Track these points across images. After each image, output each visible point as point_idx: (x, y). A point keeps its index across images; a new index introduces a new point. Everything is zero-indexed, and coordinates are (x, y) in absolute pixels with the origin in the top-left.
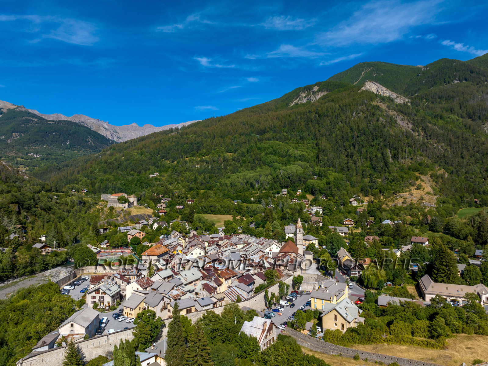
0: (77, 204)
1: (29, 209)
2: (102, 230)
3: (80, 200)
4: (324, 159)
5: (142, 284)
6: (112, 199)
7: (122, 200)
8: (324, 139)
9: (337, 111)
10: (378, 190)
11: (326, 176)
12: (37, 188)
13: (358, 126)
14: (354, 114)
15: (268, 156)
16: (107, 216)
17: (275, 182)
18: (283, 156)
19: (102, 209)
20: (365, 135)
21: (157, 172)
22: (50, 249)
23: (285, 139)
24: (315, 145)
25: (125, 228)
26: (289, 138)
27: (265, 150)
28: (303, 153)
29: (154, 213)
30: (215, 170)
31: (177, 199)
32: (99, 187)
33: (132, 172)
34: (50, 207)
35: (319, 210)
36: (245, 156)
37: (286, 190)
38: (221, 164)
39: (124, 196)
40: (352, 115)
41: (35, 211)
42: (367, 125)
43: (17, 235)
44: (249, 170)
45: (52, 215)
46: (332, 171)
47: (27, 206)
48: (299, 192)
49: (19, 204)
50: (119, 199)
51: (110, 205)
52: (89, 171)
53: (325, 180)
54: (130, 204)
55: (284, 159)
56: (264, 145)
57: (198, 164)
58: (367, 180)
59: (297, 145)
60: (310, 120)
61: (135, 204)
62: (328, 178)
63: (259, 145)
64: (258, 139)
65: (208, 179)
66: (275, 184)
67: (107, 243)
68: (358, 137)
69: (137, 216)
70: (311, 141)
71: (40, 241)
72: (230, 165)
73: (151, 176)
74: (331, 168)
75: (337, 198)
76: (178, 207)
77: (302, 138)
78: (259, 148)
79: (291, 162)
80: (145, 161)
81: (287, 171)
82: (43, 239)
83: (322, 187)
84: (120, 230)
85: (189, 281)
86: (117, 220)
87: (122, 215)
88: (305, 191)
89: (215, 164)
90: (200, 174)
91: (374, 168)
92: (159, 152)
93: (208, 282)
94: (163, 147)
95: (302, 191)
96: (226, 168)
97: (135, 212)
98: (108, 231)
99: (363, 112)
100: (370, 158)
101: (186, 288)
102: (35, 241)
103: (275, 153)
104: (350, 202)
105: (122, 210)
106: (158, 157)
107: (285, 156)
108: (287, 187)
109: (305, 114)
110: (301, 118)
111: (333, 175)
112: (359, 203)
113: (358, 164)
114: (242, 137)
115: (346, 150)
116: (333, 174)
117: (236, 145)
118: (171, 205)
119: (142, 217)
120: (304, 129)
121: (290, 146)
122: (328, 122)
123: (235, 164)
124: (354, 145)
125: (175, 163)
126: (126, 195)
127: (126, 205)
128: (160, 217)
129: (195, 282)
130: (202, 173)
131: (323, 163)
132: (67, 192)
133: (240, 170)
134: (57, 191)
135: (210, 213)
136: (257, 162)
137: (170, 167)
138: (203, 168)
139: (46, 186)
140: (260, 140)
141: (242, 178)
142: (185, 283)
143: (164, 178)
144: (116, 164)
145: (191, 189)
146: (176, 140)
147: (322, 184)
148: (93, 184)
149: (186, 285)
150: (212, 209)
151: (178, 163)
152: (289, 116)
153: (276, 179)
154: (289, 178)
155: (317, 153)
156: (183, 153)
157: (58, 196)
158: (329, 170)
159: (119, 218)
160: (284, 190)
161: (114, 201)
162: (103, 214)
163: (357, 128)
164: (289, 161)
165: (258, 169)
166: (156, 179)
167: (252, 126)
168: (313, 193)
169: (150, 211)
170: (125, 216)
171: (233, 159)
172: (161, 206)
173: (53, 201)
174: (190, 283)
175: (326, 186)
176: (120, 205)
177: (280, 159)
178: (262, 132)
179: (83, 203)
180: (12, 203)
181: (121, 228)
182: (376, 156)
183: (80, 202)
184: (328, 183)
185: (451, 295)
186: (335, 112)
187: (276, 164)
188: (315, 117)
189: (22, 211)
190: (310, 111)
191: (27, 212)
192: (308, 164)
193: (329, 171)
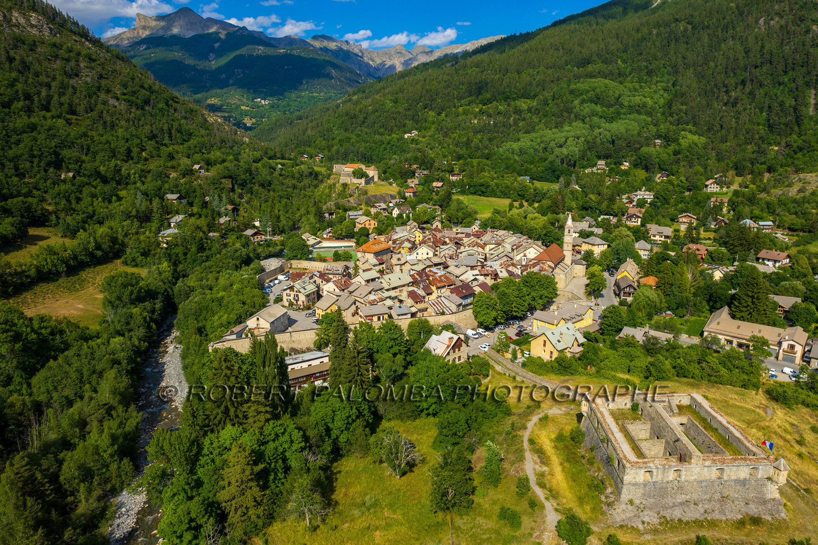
0: (306, 176)
1: (243, 185)
2: (327, 215)
3: (310, 170)
4: (681, 110)
5: (339, 285)
6: (344, 172)
7: (359, 174)
8: (690, 73)
9: (728, 17)
10: (764, 166)
11: (676, 141)
12: (258, 154)
13: (763, 47)
14: (761, 21)
15: (585, 105)
16: (339, 195)
17: (589, 149)
18: (610, 106)
19: (334, 185)
20: (771, 63)
21: (416, 129)
22: (263, 237)
23: (620, 76)
24: (670, 85)
25: (355, 213)
26: (628, 73)
27: (581, 94)
28: (644, 99)
29: (399, 193)
30: (499, 127)
31: (436, 173)
32: (338, 152)
33: (381, 130)
34: (269, 182)
35: (645, 197)
36: (548, 105)
37: (603, 162)
38: (509, 118)
39: (361, 169)
40: (757, 22)
41: (251, 188)
42: (782, 43)
43: (228, 219)
44: (551, 129)
45: (272, 193)
46: (690, 132)
47: (241, 182)
48: (626, 166)
49: (233, 179)
50: (354, 173)
51: (343, 180)
52: (326, 127)
53: (673, 147)
54: (369, 180)
55: (611, 109)
56: (581, 86)
57: (475, 118)
58: (750, 148)
59: (637, 86)
60: (673, 37)
61: (376, 179)
62: (679, 144)
63: (573, 87)
64: (574, 75)
65: (487, 142)
66: (588, 153)
67: (329, 233)
68: (756, 67)
69: (375, 196)
70: (666, 77)
71: (254, 227)
72: (524, 119)
73: (406, 136)
74: (690, 127)
75: (683, 179)
76: (435, 184)
77: (650, 73)
78: (572, 92)
79: (622, 116)
80: (400, 113)
81: (610, 131)
82: (257, 224)
83: (664, 159)
84: (349, 216)
85: (392, 286)
86: (349, 201)
87: (356, 195)
88: (635, 165)
89: (500, 118)
90: (476, 132)
91: (771, 127)
92: (420, 98)
93: (415, 289)
94: (427, 91)
95: (630, 164)
96: (516, 124)
97: (372, 190)
98: (334, 217)
99: (781, 17)
100: (769, 107)
101: (387, 294)
102: (248, 226)
103: (597, 100)
104: (706, 186)
105: (358, 188)
106: (418, 106)
107: (612, 106)
108: (606, 157)
109: (667, 25)
110: (657, 35)
111: (689, 138)
112: (722, 187)
113: (744, 117)
114: (550, 71)
115: (727, 92)
116: (690, 136)
117: (537, 85)
118: (426, 182)
119: (382, 198)
120: (659, 54)
121: (625, 87)
122: (706, 40)
123: (531, 118)
124: (743, 83)
125: (443, 115)
126: (363, 167)
127: (363, 181)
128: (405, 199)
129: (401, 289)
130: (480, 132)
131: (676, 117)
132: (295, 159)
133: (537, 128)
134: (283, 158)
135: (480, 195)
136: (566, 114)
137: (434, 123)
138: (482, 124)
139: (269, 152)
140: (577, 77)
141: (539, 140)
142: (387, 287)
143: (424, 140)
144: (361, 117)
145: (459, 158)
146: (448, 77)
147: (665, 155)
148: (329, 148)
149: (388, 290)
150: (483, 189)
151: (446, 116)
152: (638, 31)
153: (590, 146)
154: (613, 142)
155: (671, 100)
156: (456, 100)
157: (283, 165)
158: (684, 130)
159: (351, 199)
160: (600, 162)
161: (349, 175)
162: (335, 192)
163: (759, 48)
164: (618, 113)
165: (566, 128)
166: (413, 140)
167: (570, 52)
168: (647, 169)
169: (394, 189)
170: (359, 195)
171: (529, 110)
172: (413, 183)
173: (276, 174)
174: (394, 288)
175: (672, 157)
176: (356, 181)
177: (604, 111)
178: (586, 62)
179: (314, 175)
180: (225, 177)
181: (351, 213)
182: (782, 104)
183: (311, 174)
184: (676, 153)
185: (740, 336)
186: (724, 18)
187: (596, 119)
188: (686, 30)
189: (236, 187)
190: (677, 20)
191: (242, 189)
192: (650, 119)
193: (683, 133)
